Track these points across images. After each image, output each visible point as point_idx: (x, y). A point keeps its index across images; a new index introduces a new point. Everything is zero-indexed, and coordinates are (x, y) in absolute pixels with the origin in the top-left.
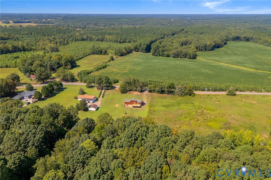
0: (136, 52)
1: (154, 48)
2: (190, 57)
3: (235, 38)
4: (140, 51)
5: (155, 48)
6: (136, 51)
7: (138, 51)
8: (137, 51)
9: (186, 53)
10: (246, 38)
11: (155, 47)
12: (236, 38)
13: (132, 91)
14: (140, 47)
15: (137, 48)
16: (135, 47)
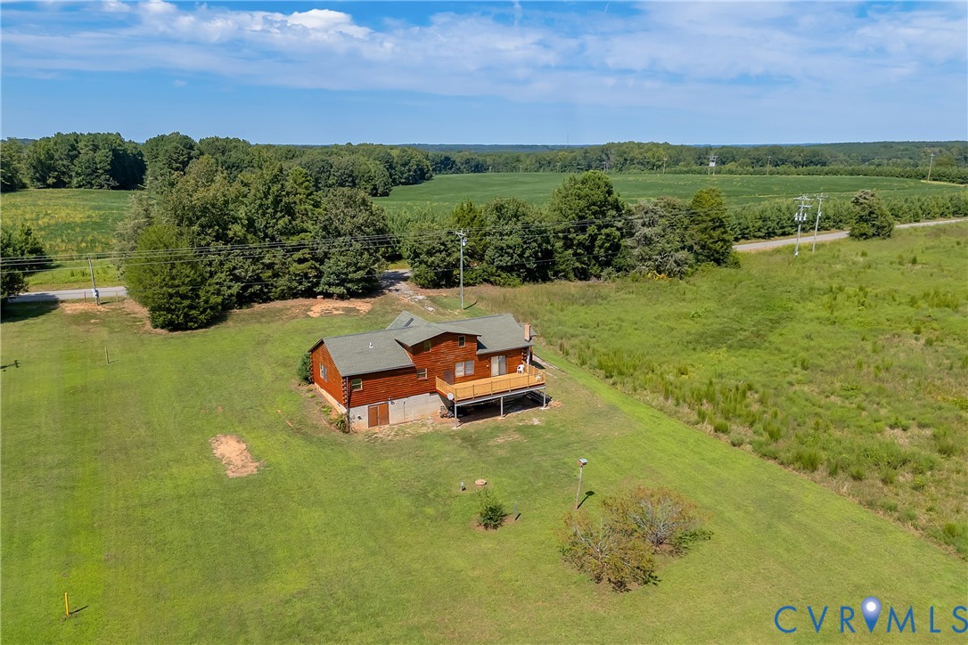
0: (48, 186)
1: (170, 157)
2: (375, 188)
3: (438, 163)
4: (75, 181)
5: (175, 156)
6: (50, 181)
7: (60, 184)
8: (55, 186)
9: (352, 171)
10: (473, 163)
11: (176, 148)
12: (442, 162)
13: (267, 300)
14: (73, 158)
15: (52, 168)
16: (40, 161)
